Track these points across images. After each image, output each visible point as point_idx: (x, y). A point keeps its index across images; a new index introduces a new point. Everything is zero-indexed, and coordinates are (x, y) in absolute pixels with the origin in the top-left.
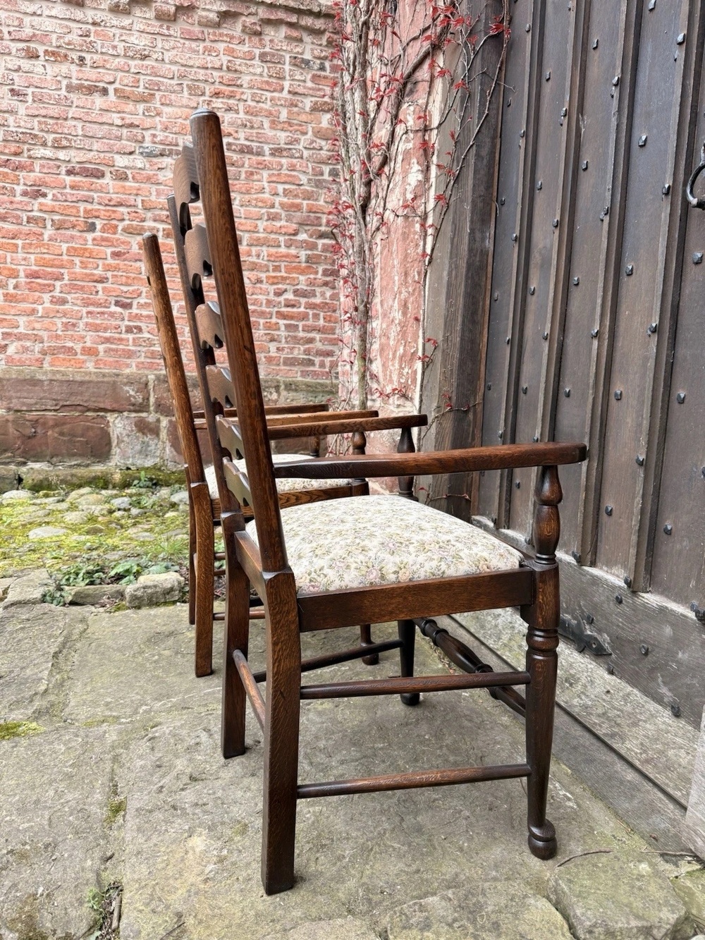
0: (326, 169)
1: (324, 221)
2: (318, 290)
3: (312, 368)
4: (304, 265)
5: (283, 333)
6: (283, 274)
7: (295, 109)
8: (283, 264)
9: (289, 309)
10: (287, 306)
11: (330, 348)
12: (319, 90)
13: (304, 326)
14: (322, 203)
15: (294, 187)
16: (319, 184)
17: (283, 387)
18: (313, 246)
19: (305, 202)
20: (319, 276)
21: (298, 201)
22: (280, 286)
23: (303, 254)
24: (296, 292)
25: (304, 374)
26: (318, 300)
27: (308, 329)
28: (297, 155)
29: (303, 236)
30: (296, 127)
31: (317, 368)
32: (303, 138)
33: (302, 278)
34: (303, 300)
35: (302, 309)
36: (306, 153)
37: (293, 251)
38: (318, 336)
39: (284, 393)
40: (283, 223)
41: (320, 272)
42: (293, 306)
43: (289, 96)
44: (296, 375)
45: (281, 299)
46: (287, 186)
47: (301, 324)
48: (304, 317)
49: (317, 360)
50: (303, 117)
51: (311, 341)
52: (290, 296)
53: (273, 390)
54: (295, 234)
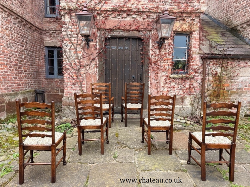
0: (8, 43)
1: (9, 55)
2: (8, 71)
3: (8, 90)
4: (6, 65)
5: (3, 82)
6: (2, 67)
7: (2, 28)
8: (2, 65)
9: (4, 76)
10: (3, 75)
11: (11, 84)
12: (6, 25)
13: (7, 80)
14: (8, 51)
15: (3, 47)
16: (7, 46)
17: (6, 95)
18: (7, 61)
19: (6, 51)
20: (8, 68)
21: (4, 50)
22: (2, 70)
23: (6, 63)
24: (5, 71)
25: (7, 91)
26: (8, 73)
28: (3, 39)
29: (5, 59)
30: (3, 33)
31: (9, 90)
32: (4, 35)
33: (6, 68)
34: (6, 74)
35: (6, 76)
36: (5, 39)
37: (4, 62)
38: (9, 82)
39: (7, 97)
40: (2, 55)
41: (9, 67)
42: (4, 75)
43: (1, 25)
45: (2, 74)
46: (2, 46)
47: (6, 79)
48: (6, 78)
49: (9, 88)
50: (4, 30)
51: (8, 83)
52: (4, 73)
53: (5, 97)
54: (4, 58)
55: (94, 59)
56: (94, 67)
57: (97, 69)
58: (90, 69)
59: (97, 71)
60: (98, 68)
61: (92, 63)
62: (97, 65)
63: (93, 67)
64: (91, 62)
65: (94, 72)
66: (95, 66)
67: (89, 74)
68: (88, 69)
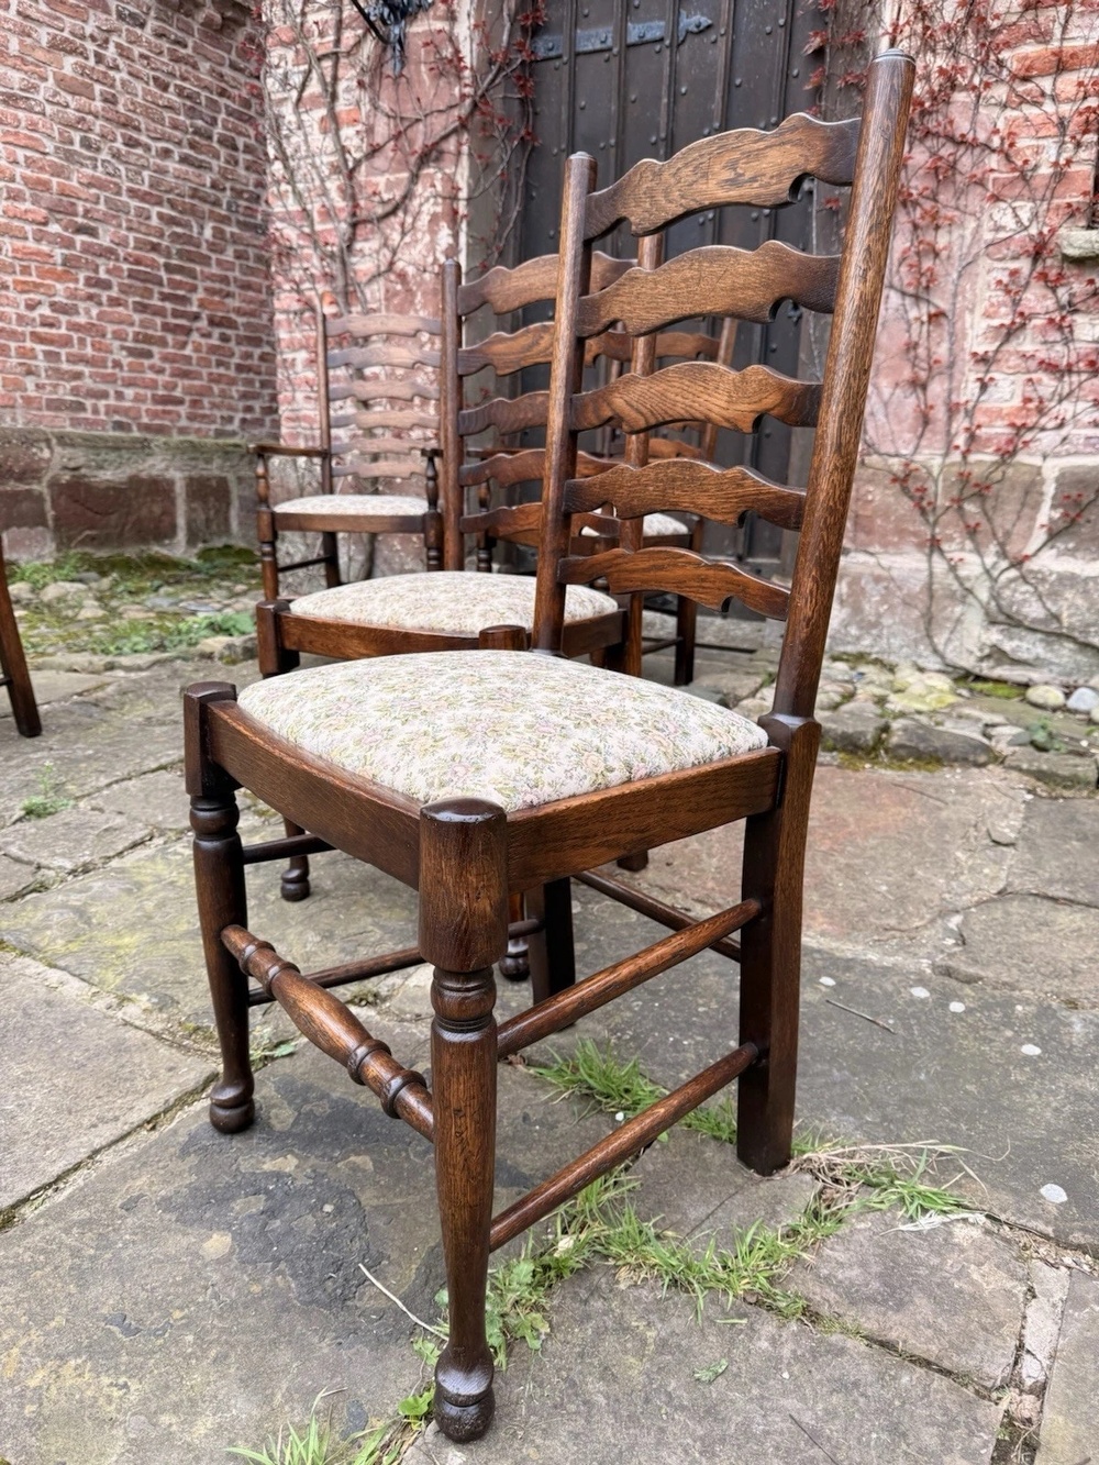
0: (77, 136)
1: (80, 210)
2: (82, 305)
3: (82, 415)
4: (60, 268)
5: (41, 363)
6: (34, 278)
7: (28, 41)
8: (33, 265)
9: (46, 330)
10: (43, 324)
11: (102, 387)
12: (57, 18)
13: (68, 355)
14: (74, 183)
15: (37, 155)
16: (70, 156)
17: (54, 441)
18: (70, 244)
19: (55, 180)
20: (81, 285)
21: (45, 176)
22: (32, 296)
23: (59, 253)
24: (53, 305)
25: (75, 422)
26: (82, 319)
27: (72, 359)
28: (38, 109)
29: (54, 228)
30: (31, 67)
31: (89, 415)
32: (43, 85)
33: (59, 287)
34: (64, 319)
35: (63, 331)
36: (49, 109)
37: (45, 248)
38: (87, 370)
39: (58, 449)
40: (28, 205)
41: (82, 281)
42: (51, 325)
43: (19, 19)
44: (63, 423)
45: (35, 314)
46: (29, 153)
47: (63, 352)
48: (67, 342)
49: (89, 403)
50: (40, 55)
51: (78, 376)
52: (45, 310)
53: (43, 445)
54: (45, 224)
55: (434, 154)
56: (434, 219)
57: (456, 236)
58: (407, 239)
59: (452, 251)
60: (464, 226)
61: (419, 189)
62: (455, 198)
63: (424, 219)
64: (415, 178)
65: (430, 260)
66: (439, 209)
67: (402, 276)
68: (395, 237)
